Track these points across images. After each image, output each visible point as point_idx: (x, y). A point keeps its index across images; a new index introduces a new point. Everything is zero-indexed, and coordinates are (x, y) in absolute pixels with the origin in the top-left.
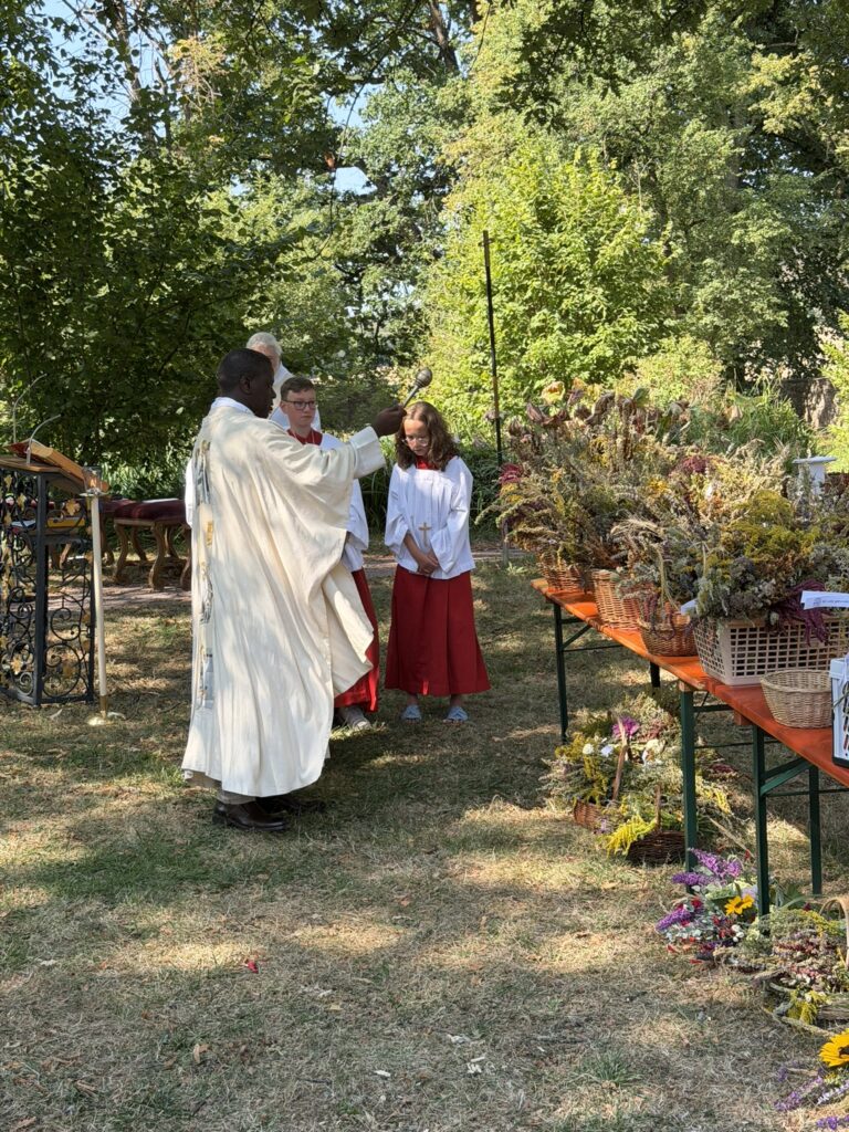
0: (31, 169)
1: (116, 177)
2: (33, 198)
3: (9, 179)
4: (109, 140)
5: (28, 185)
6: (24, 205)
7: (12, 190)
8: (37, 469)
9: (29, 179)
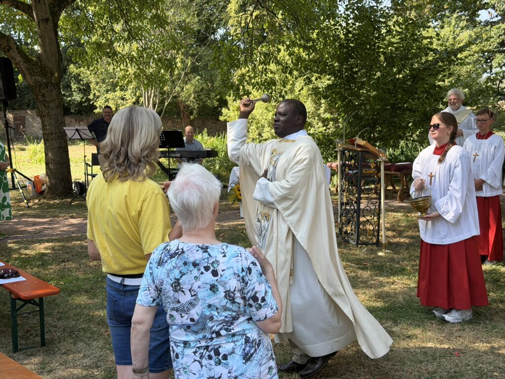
0: (351, 25)
1: (387, 26)
2: (352, 37)
3: (342, 30)
4: (385, 10)
5: (349, 32)
6: (348, 40)
7: (344, 34)
8: (359, 149)
9: (350, 29)
